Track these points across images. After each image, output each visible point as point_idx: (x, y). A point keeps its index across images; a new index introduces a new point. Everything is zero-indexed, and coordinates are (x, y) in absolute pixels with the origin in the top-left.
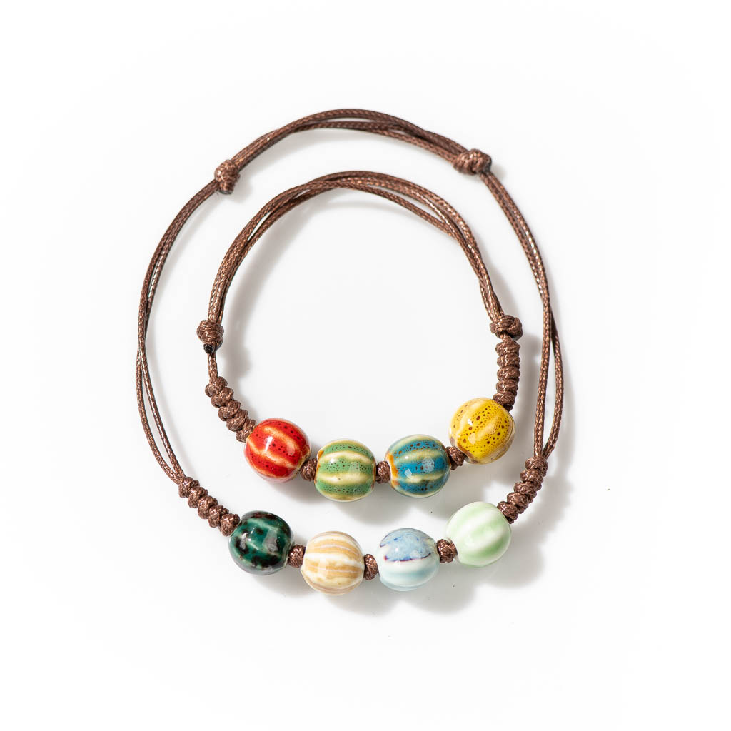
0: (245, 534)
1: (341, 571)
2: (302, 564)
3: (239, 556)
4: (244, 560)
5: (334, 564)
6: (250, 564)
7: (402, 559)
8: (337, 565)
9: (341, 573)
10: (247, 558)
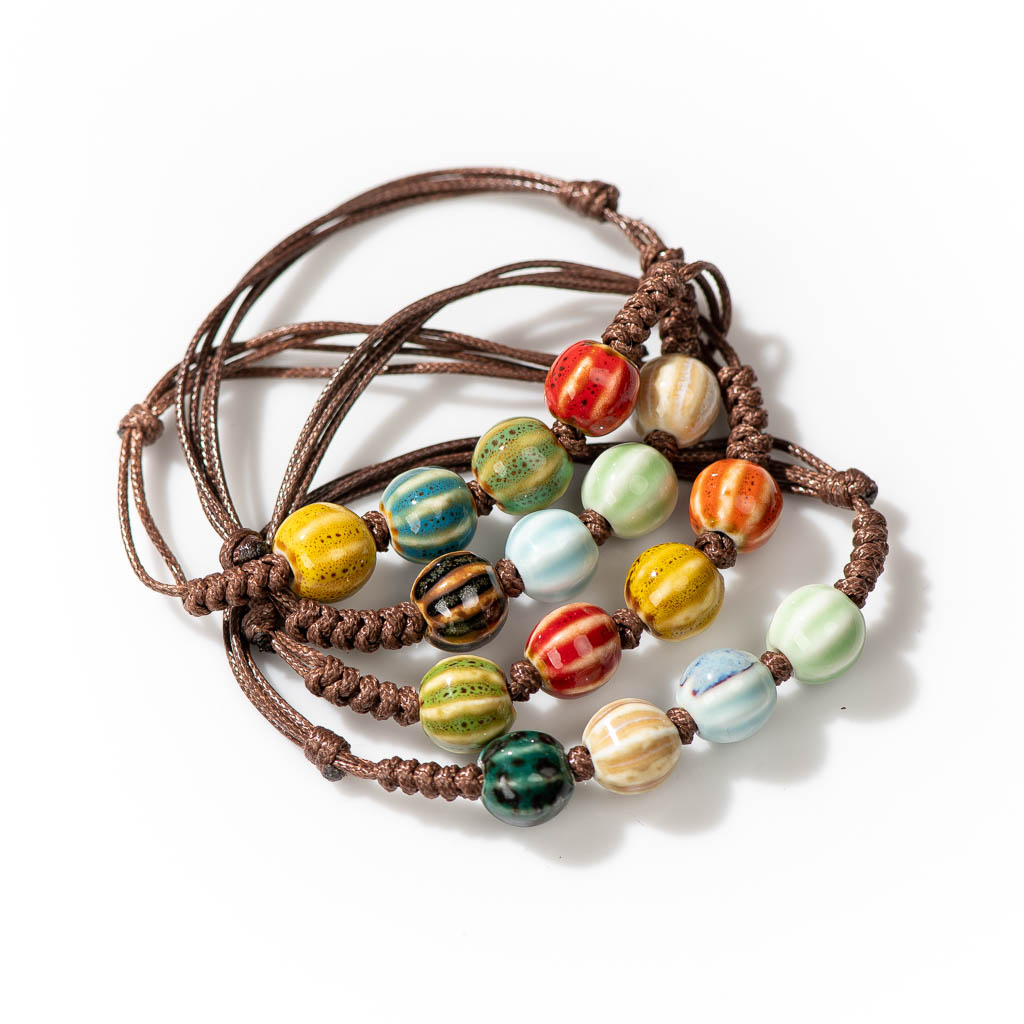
0: (503, 779)
1: (654, 752)
2: (593, 768)
3: (512, 811)
4: (523, 812)
5: (640, 748)
6: (532, 812)
7: (717, 681)
8: (645, 746)
9: (655, 755)
10: (526, 807)
